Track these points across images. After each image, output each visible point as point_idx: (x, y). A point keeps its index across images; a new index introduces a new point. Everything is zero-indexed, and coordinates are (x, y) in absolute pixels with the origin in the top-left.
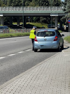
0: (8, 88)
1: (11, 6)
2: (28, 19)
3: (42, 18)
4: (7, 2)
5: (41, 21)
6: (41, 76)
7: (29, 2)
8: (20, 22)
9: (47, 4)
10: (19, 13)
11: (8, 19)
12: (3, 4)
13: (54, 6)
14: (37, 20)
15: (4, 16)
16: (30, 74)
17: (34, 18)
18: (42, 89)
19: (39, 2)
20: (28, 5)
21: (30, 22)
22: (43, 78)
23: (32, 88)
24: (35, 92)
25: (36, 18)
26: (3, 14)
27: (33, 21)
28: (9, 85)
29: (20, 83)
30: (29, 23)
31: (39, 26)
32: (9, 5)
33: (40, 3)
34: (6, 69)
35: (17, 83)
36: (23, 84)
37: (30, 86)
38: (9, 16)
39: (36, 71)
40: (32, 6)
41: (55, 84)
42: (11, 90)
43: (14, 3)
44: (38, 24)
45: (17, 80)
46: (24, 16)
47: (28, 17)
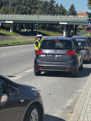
1: (18, 13)
4: (14, 9)
7: (36, 10)
9: (53, 12)
12: (10, 11)
13: (59, 14)
19: (45, 10)
20: (34, 13)
33: (47, 11)
43: (21, 10)
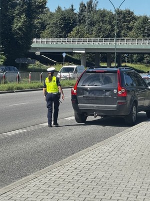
0: (71, 165)
1: (99, 37)
2: (125, 57)
3: (147, 57)
4: (92, 31)
5: (145, 61)
6: (127, 148)
7: (128, 30)
8: (112, 62)
10: (110, 48)
11: (93, 57)
12: (87, 33)
14: (139, 59)
15: (87, 53)
16: (110, 145)
17: (135, 56)
18: (123, 170)
19: (143, 31)
20: (126, 36)
21: (128, 62)
22: (129, 152)
23: (108, 167)
24: (112, 174)
25: (137, 57)
26: (86, 49)
27: (132, 62)
28: (73, 161)
29: (91, 158)
30: (126, 64)
31: (142, 69)
32: (96, 35)
33: (146, 33)
34: (75, 135)
35: (86, 158)
36: (95, 160)
37: (105, 164)
38: (94, 53)
39: (120, 141)
40: (132, 37)
41: (146, 163)
42: (74, 169)
43: (103, 32)
44: (141, 66)
45: (88, 153)
46: (116, 53)
47: (125, 55)
